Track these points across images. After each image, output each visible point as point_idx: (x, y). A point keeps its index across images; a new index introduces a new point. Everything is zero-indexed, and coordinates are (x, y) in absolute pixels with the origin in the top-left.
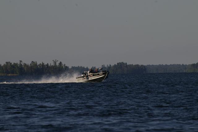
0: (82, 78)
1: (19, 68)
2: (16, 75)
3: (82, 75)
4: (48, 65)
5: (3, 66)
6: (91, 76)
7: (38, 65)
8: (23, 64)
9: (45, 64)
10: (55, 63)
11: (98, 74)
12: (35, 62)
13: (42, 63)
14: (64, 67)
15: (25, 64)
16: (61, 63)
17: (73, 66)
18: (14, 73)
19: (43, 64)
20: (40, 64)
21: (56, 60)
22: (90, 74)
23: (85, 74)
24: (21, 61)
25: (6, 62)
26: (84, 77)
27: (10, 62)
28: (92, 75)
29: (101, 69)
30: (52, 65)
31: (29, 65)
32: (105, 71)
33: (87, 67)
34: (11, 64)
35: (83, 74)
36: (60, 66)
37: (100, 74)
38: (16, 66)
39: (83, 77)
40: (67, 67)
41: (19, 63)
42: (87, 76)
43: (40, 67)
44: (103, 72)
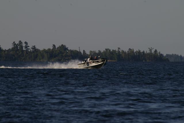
1: (117, 55)
2: (114, 61)
3: (83, 62)
4: (144, 52)
5: (103, 52)
7: (134, 52)
8: (120, 51)
9: (141, 52)
10: (151, 50)
12: (132, 49)
13: (139, 50)
14: (159, 55)
15: (123, 51)
16: (156, 51)
17: (168, 54)
18: (112, 60)
19: (139, 52)
20: (137, 51)
21: (151, 48)
24: (119, 48)
25: (106, 49)
26: (85, 63)
27: (109, 49)
28: (92, 62)
29: (100, 57)
30: (147, 52)
31: (127, 52)
33: (181, 55)
34: (110, 50)
36: (156, 53)
37: (99, 61)
38: (115, 53)
39: (84, 64)
40: (162, 54)
41: (117, 50)
42: (88, 63)
43: (137, 54)
44: (102, 59)
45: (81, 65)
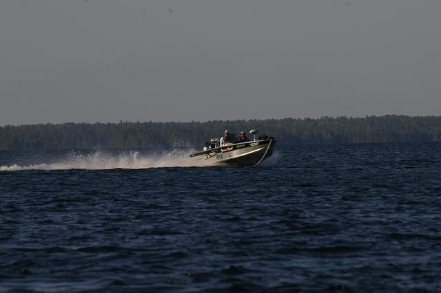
0: (204, 157)
3: (205, 149)
6: (228, 149)
11: (248, 145)
22: (226, 145)
23: (213, 146)
26: (210, 152)
28: (230, 147)
29: (254, 133)
32: (265, 137)
35: (207, 145)
37: (252, 145)
39: (208, 152)
42: (219, 151)
44: (260, 138)
45: (200, 157)
